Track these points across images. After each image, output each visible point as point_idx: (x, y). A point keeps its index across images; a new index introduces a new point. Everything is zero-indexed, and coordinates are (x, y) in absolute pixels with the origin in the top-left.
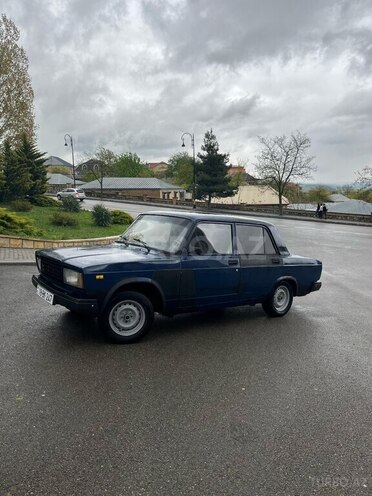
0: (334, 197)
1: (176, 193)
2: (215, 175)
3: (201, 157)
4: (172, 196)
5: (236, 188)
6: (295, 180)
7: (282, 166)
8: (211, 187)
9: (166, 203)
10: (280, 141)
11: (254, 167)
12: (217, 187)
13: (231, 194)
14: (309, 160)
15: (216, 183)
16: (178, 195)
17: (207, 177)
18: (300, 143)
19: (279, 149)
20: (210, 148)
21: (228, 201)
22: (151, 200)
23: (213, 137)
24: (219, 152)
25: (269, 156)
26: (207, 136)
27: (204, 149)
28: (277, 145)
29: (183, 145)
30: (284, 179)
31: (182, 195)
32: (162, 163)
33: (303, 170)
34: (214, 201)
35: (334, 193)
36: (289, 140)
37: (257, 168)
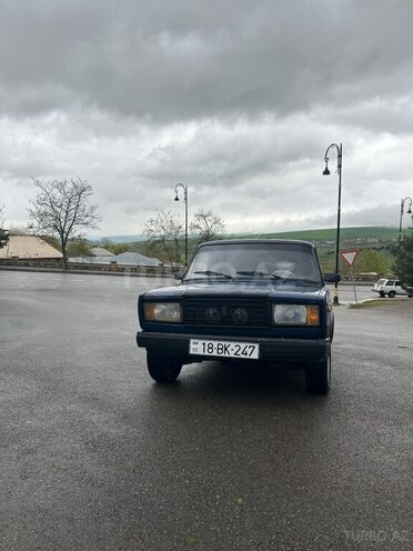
0: (95, 251)
5: (6, 238)
6: (78, 231)
7: (63, 214)
10: (61, 186)
11: (28, 213)
14: (93, 209)
18: (81, 191)
19: (59, 194)
25: (47, 202)
28: (55, 191)
30: (66, 229)
33: (87, 220)
35: (94, 247)
36: (69, 186)
37: (32, 214)
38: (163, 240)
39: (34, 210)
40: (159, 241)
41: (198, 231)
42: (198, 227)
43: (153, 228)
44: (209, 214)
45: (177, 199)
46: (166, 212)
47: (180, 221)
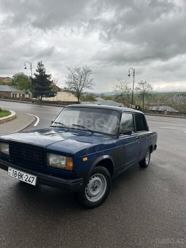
0: (98, 99)
1: (20, 94)
2: (44, 85)
3: (36, 75)
4: (18, 96)
5: (56, 93)
6: (85, 90)
7: (79, 83)
8: (42, 92)
9: (16, 100)
10: (78, 70)
11: (65, 82)
12: (45, 92)
13: (53, 96)
14: (91, 80)
15: (44, 90)
16: (21, 96)
17: (40, 86)
18: (87, 72)
19: (77, 74)
20: (40, 71)
21: (51, 99)
22: (6, 98)
23: (42, 65)
24: (46, 73)
25: (72, 77)
26: (39, 64)
27: (37, 71)
28: (76, 72)
29: (26, 68)
30: (80, 89)
31: (23, 95)
32: (8, 78)
33: (89, 85)
34: (44, 99)
35: (97, 97)
36: (82, 70)
37: (66, 83)
38: (122, 95)
39: (67, 81)
40: (120, 96)
41: (139, 91)
42: (139, 89)
43: (118, 89)
44: (145, 83)
45: (129, 75)
46: (124, 81)
47: (130, 86)
